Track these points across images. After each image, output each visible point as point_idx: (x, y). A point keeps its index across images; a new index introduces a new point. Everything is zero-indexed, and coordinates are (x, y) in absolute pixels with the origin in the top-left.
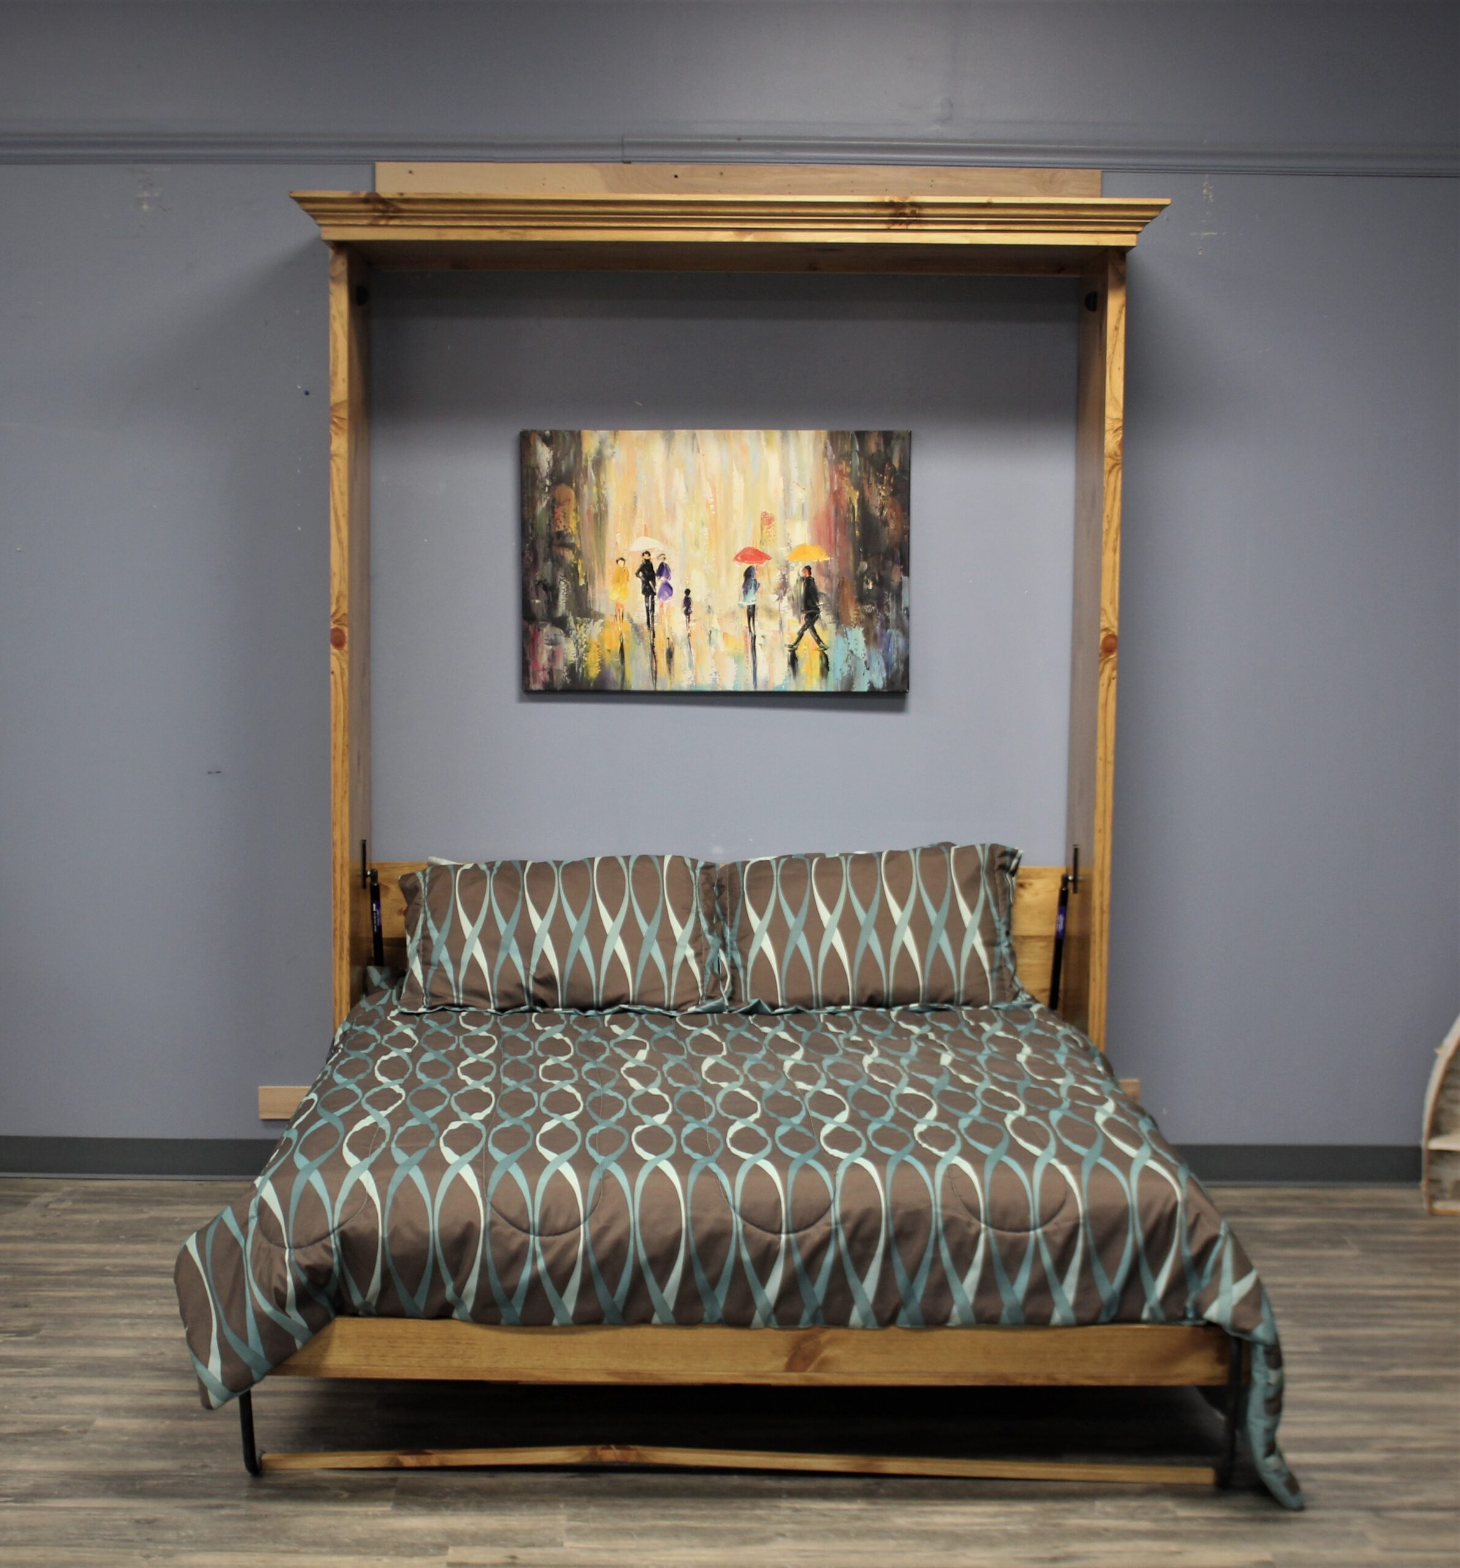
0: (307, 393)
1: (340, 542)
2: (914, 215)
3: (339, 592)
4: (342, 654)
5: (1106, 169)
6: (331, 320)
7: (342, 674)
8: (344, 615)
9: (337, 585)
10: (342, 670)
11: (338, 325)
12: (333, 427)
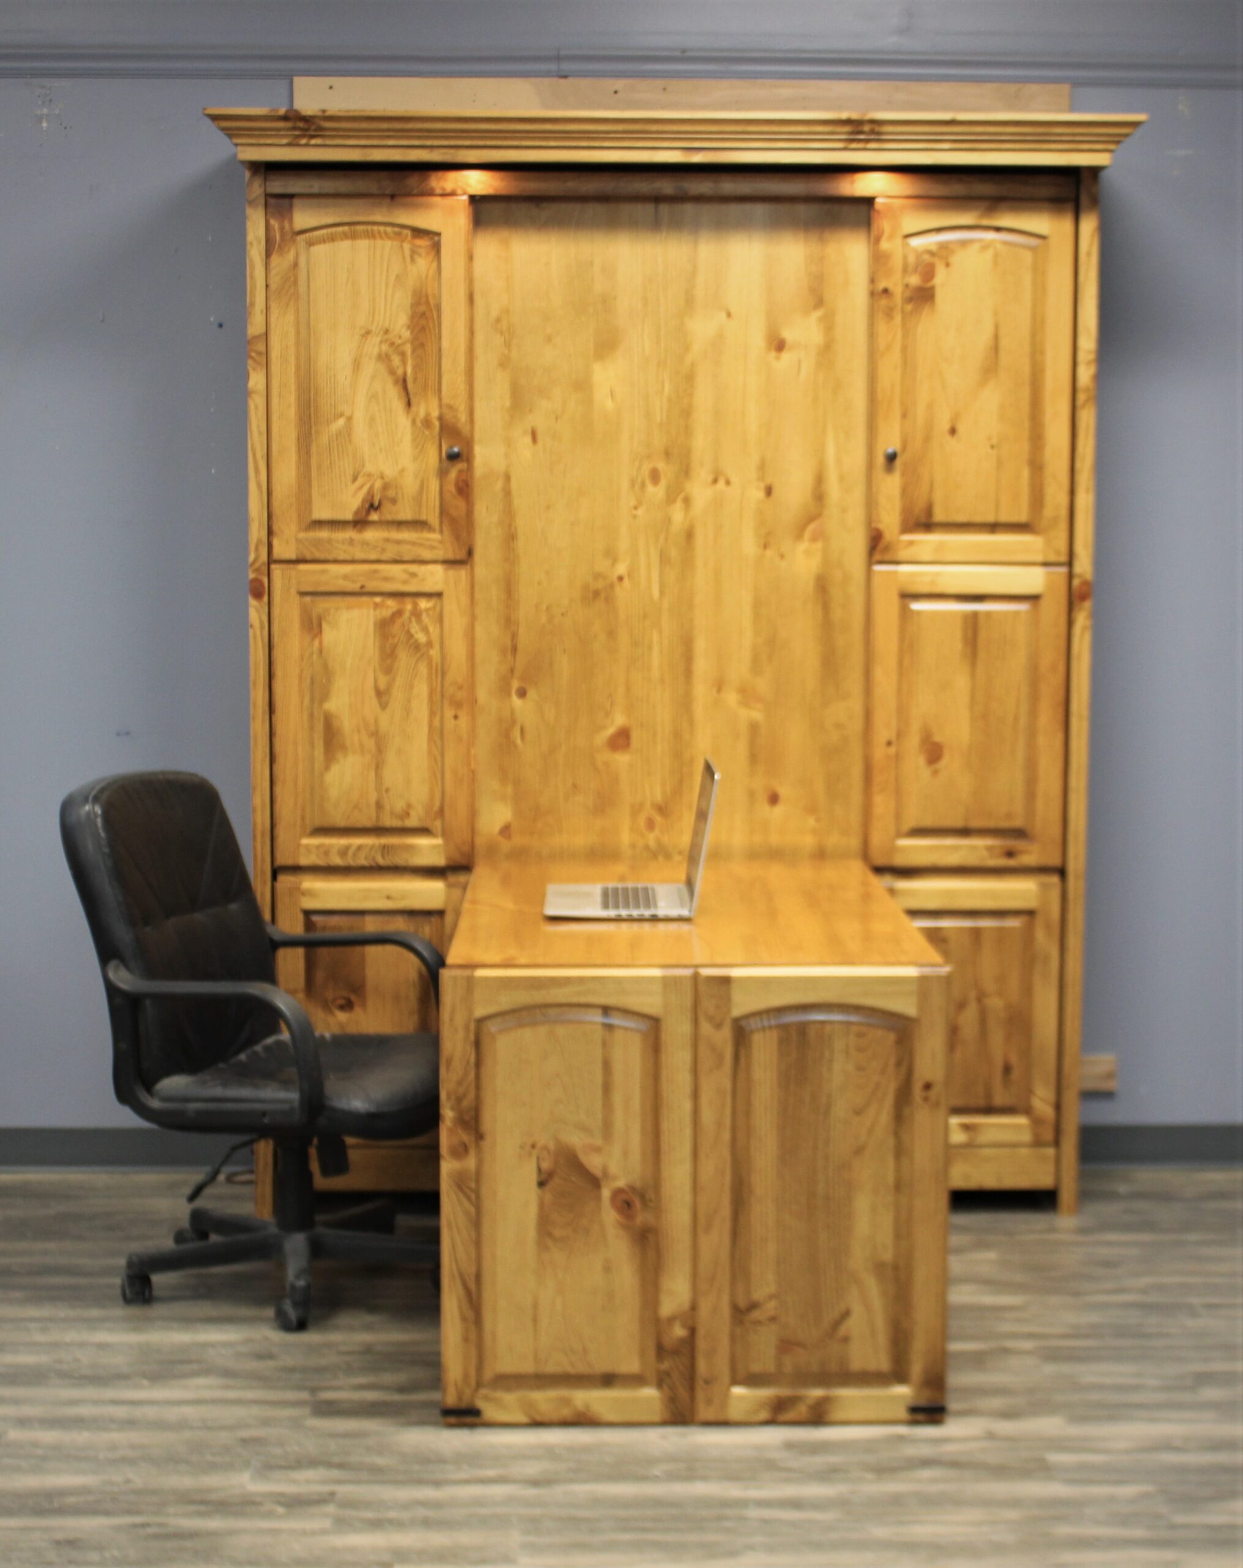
0: (221, 326)
1: (259, 485)
2: (872, 132)
3: (258, 540)
4: (261, 606)
5: (1076, 83)
6: (248, 247)
7: (262, 628)
8: (263, 564)
9: (257, 531)
10: (261, 623)
11: (255, 252)
12: (250, 362)
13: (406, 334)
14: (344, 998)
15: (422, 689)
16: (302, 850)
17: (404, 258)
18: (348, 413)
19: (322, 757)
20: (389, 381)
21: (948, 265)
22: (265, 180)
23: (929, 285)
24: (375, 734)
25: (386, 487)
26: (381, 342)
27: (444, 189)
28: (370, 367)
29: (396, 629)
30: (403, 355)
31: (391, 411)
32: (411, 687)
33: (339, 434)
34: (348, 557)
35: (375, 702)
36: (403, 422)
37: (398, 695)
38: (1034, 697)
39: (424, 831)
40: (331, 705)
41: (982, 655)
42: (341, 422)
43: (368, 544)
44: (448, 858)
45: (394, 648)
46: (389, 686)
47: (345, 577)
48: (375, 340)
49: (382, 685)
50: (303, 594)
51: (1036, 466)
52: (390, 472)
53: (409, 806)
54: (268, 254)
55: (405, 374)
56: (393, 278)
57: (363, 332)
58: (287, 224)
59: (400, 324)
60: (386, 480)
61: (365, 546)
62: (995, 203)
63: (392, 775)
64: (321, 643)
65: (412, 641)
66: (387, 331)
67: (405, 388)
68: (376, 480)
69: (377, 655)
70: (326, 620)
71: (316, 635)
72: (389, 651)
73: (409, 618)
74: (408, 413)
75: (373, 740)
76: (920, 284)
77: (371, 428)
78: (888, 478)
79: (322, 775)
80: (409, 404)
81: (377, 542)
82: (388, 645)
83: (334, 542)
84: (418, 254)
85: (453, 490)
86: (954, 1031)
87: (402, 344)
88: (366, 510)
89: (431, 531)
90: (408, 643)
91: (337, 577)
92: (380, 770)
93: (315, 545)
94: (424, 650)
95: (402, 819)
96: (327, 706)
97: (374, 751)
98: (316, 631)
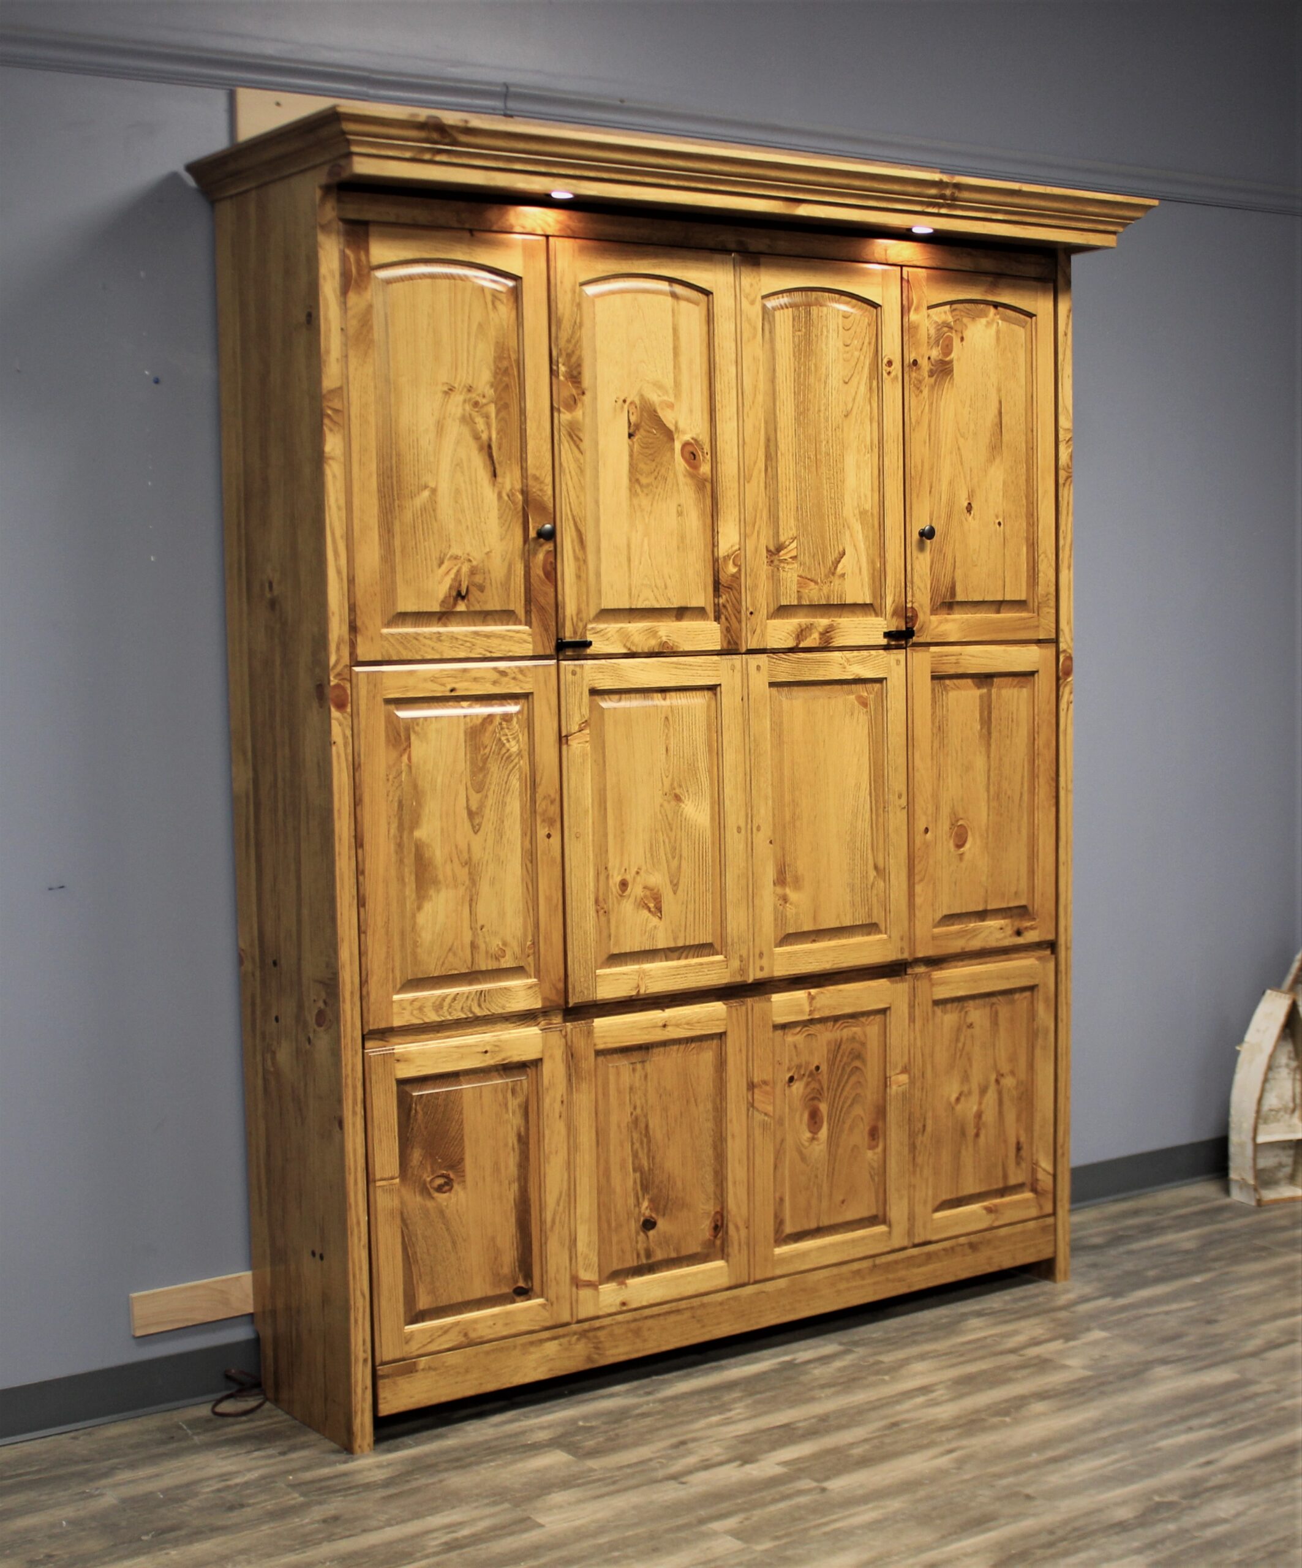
0: (157, 381)
1: (339, 572)
2: (951, 197)
3: (339, 637)
4: (345, 718)
6: (321, 281)
7: (345, 745)
8: (346, 666)
9: (337, 629)
10: (345, 737)
11: (329, 288)
12: (326, 421)
13: (490, 392)
14: (442, 1176)
15: (515, 806)
16: (396, 1008)
17: (486, 303)
18: (432, 485)
19: (414, 896)
20: (473, 445)
21: (962, 339)
22: (339, 201)
23: (948, 359)
24: (468, 863)
25: (473, 572)
26: (465, 401)
27: (523, 227)
28: (454, 429)
29: (487, 738)
30: (487, 417)
31: (476, 483)
32: (504, 804)
33: (424, 509)
34: (437, 656)
35: (467, 824)
36: (489, 495)
37: (490, 815)
38: (1033, 776)
39: (518, 971)
40: (420, 834)
41: (995, 734)
42: (426, 494)
43: (457, 639)
44: (544, 999)
45: (485, 760)
46: (481, 806)
47: (434, 679)
48: (458, 398)
49: (474, 808)
50: (388, 701)
51: (1032, 545)
52: (477, 557)
53: (505, 944)
54: (345, 290)
55: (490, 439)
56: (475, 327)
57: (446, 388)
58: (363, 258)
59: (484, 379)
60: (475, 563)
61: (454, 641)
62: (998, 279)
63: (486, 910)
64: (409, 759)
65: (504, 751)
66: (470, 389)
67: (491, 456)
68: (463, 563)
69: (468, 770)
70: (415, 732)
71: (405, 750)
72: (481, 765)
73: (500, 724)
74: (494, 485)
75: (466, 869)
76: (940, 357)
77: (456, 502)
78: (921, 556)
79: (414, 916)
80: (495, 475)
81: (466, 636)
82: (479, 758)
83: (421, 638)
84: (500, 300)
85: (541, 574)
86: (979, 1115)
87: (486, 405)
88: (452, 600)
89: (518, 622)
90: (499, 754)
91: (425, 680)
92: (474, 904)
93: (401, 643)
94: (516, 761)
95: (497, 959)
96: (417, 834)
97: (467, 882)
98: (405, 745)
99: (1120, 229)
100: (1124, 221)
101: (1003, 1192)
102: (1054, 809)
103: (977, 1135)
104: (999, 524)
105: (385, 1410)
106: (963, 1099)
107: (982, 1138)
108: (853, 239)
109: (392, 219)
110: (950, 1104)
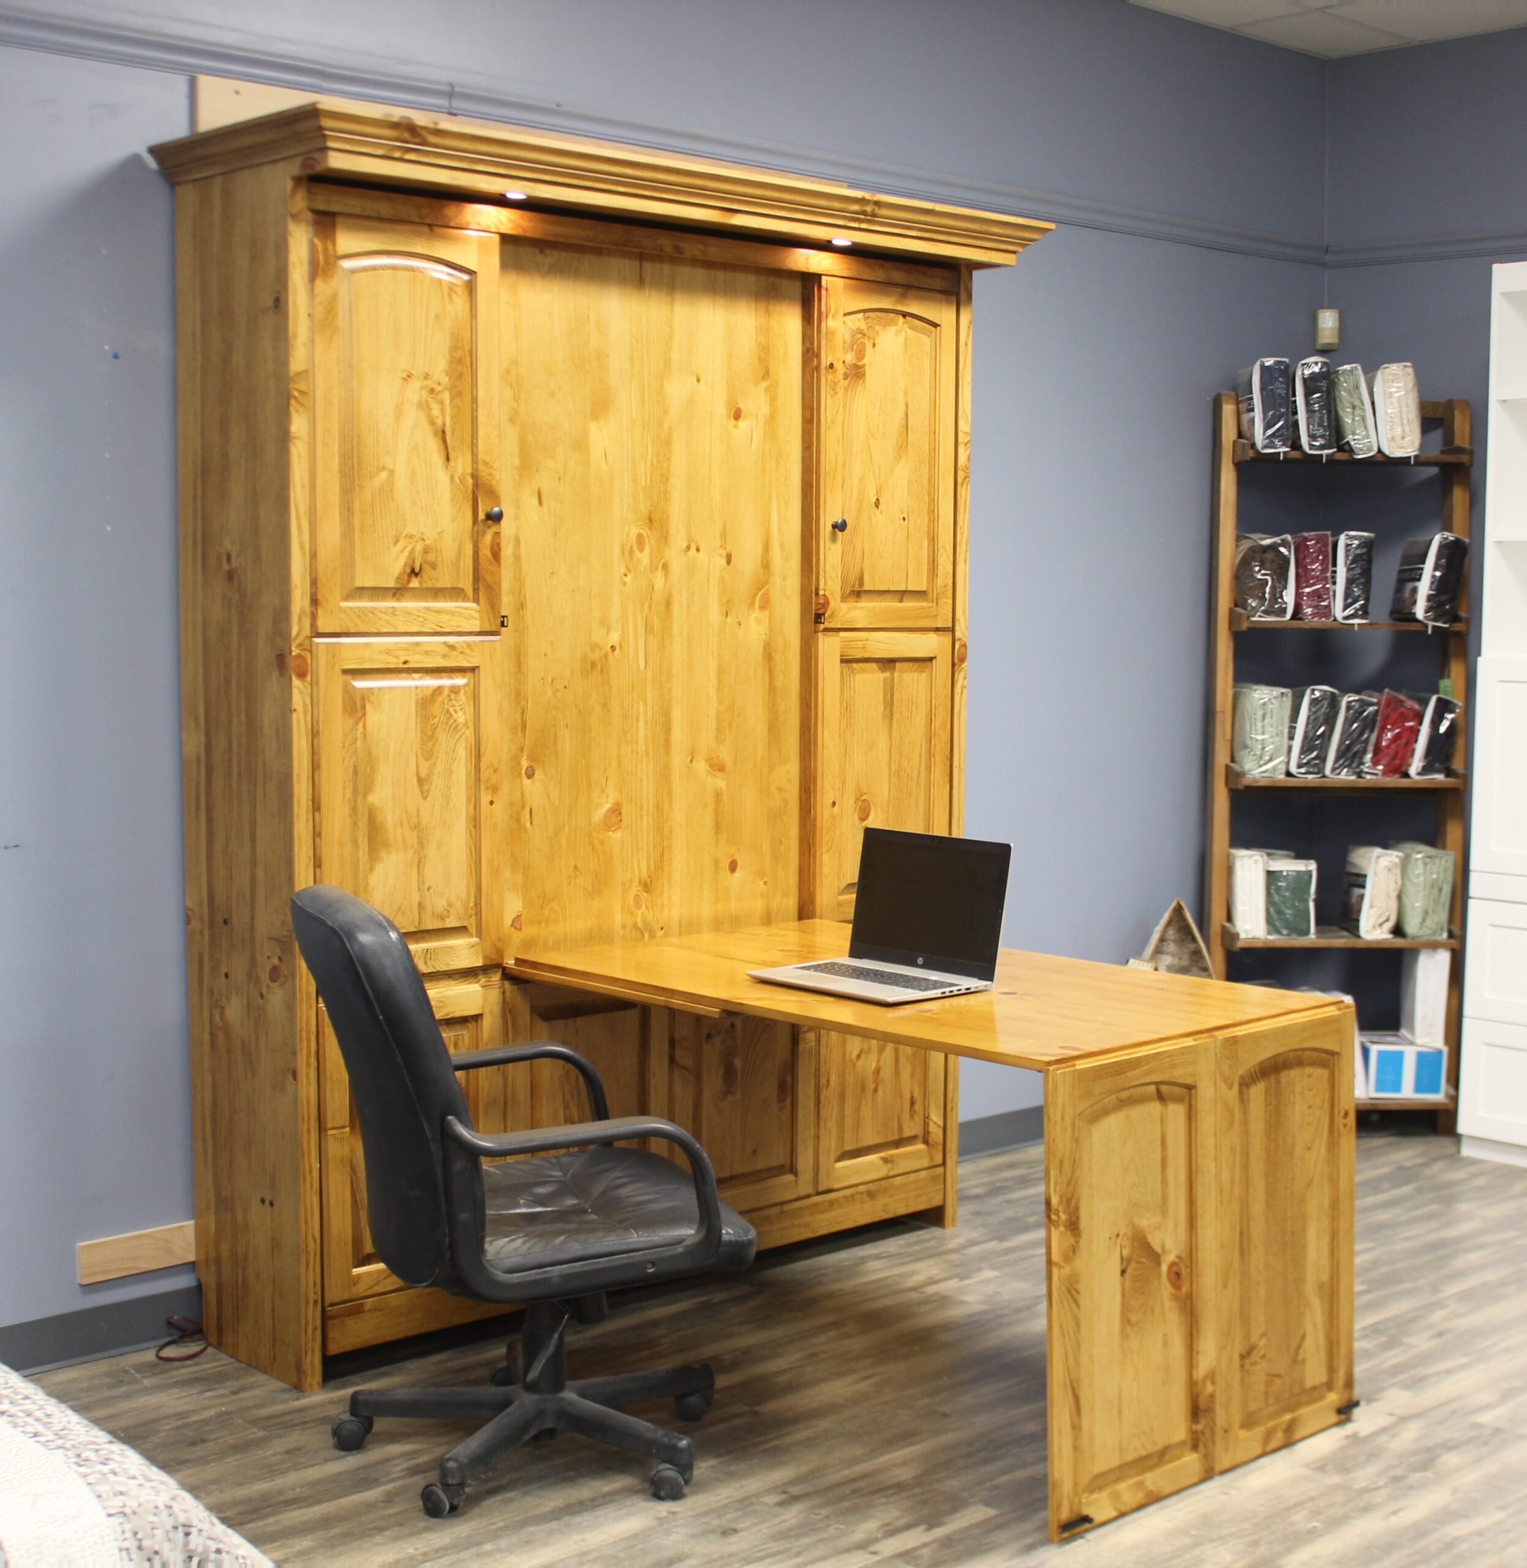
0: (116, 356)
1: (302, 547)
3: (301, 610)
4: (305, 687)
6: (291, 268)
7: (305, 713)
8: (307, 637)
9: (299, 601)
10: (305, 705)
11: (298, 274)
12: (293, 402)
13: (445, 380)
15: (461, 773)
17: (442, 294)
18: (390, 466)
19: (366, 857)
20: (428, 429)
21: (874, 345)
22: (309, 192)
23: (860, 363)
24: (416, 827)
25: (426, 551)
26: (422, 388)
27: (479, 224)
28: (412, 414)
29: (436, 709)
30: (442, 403)
31: (430, 465)
32: (451, 771)
33: (382, 489)
34: (392, 630)
35: (417, 790)
36: (442, 477)
37: (438, 782)
38: (930, 755)
39: (462, 930)
40: (373, 798)
41: (896, 716)
42: (384, 475)
43: (410, 613)
44: (485, 958)
45: (434, 730)
46: (430, 774)
47: (388, 652)
48: (415, 384)
49: (423, 775)
50: (346, 672)
51: (933, 540)
52: (431, 536)
53: (450, 905)
54: (313, 277)
55: (444, 424)
56: (432, 317)
57: (404, 375)
58: (330, 247)
59: (439, 368)
60: (428, 542)
61: (408, 616)
62: (907, 289)
63: (433, 872)
64: (364, 727)
65: (451, 721)
66: (426, 377)
67: (444, 441)
68: (417, 542)
69: (419, 738)
70: (369, 701)
71: (360, 718)
72: (430, 733)
73: (449, 696)
74: (447, 468)
75: (415, 833)
76: (854, 362)
77: (412, 483)
78: (833, 547)
79: (366, 877)
80: (448, 459)
81: (419, 611)
82: (429, 727)
83: (376, 612)
84: (455, 292)
85: (489, 554)
86: (877, 1071)
87: (441, 392)
88: (406, 577)
89: (465, 599)
90: (447, 723)
91: (380, 652)
92: (422, 867)
93: (359, 616)
94: (462, 731)
95: (442, 919)
96: (371, 799)
97: (416, 846)
98: (360, 714)
99: (1019, 249)
100: (1025, 242)
101: (898, 1143)
102: (948, 786)
103: (876, 1090)
104: (904, 519)
105: (334, 1349)
106: (863, 1056)
107: (880, 1092)
108: (777, 247)
109: (358, 211)
110: (851, 1060)
